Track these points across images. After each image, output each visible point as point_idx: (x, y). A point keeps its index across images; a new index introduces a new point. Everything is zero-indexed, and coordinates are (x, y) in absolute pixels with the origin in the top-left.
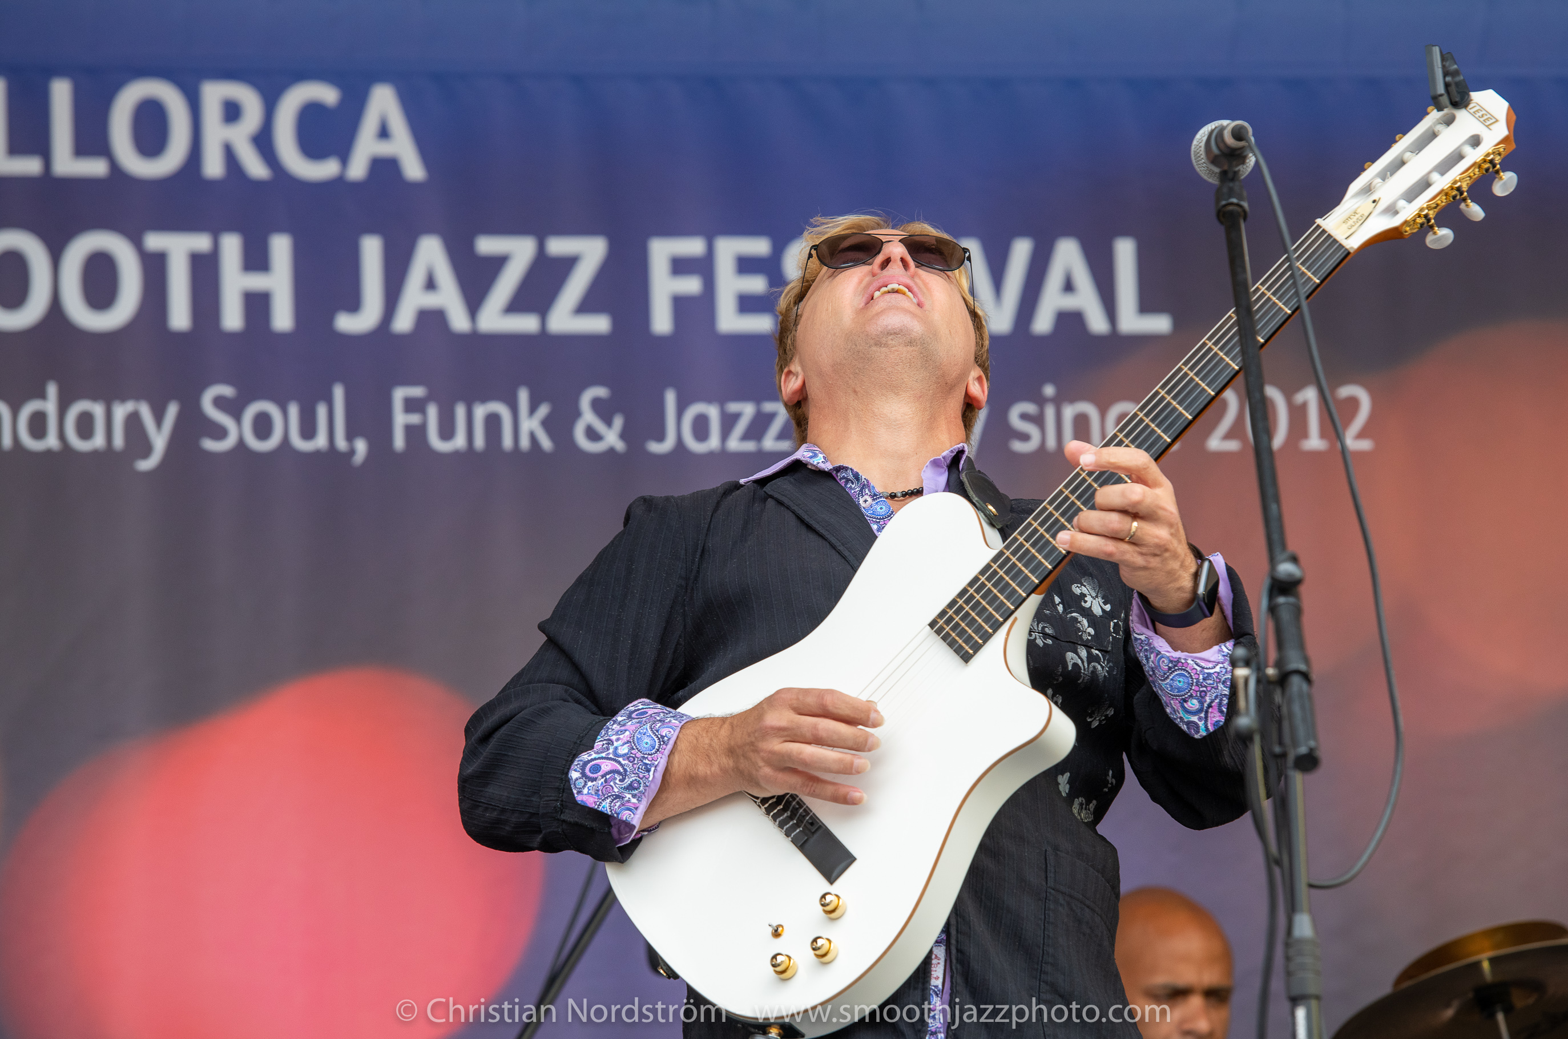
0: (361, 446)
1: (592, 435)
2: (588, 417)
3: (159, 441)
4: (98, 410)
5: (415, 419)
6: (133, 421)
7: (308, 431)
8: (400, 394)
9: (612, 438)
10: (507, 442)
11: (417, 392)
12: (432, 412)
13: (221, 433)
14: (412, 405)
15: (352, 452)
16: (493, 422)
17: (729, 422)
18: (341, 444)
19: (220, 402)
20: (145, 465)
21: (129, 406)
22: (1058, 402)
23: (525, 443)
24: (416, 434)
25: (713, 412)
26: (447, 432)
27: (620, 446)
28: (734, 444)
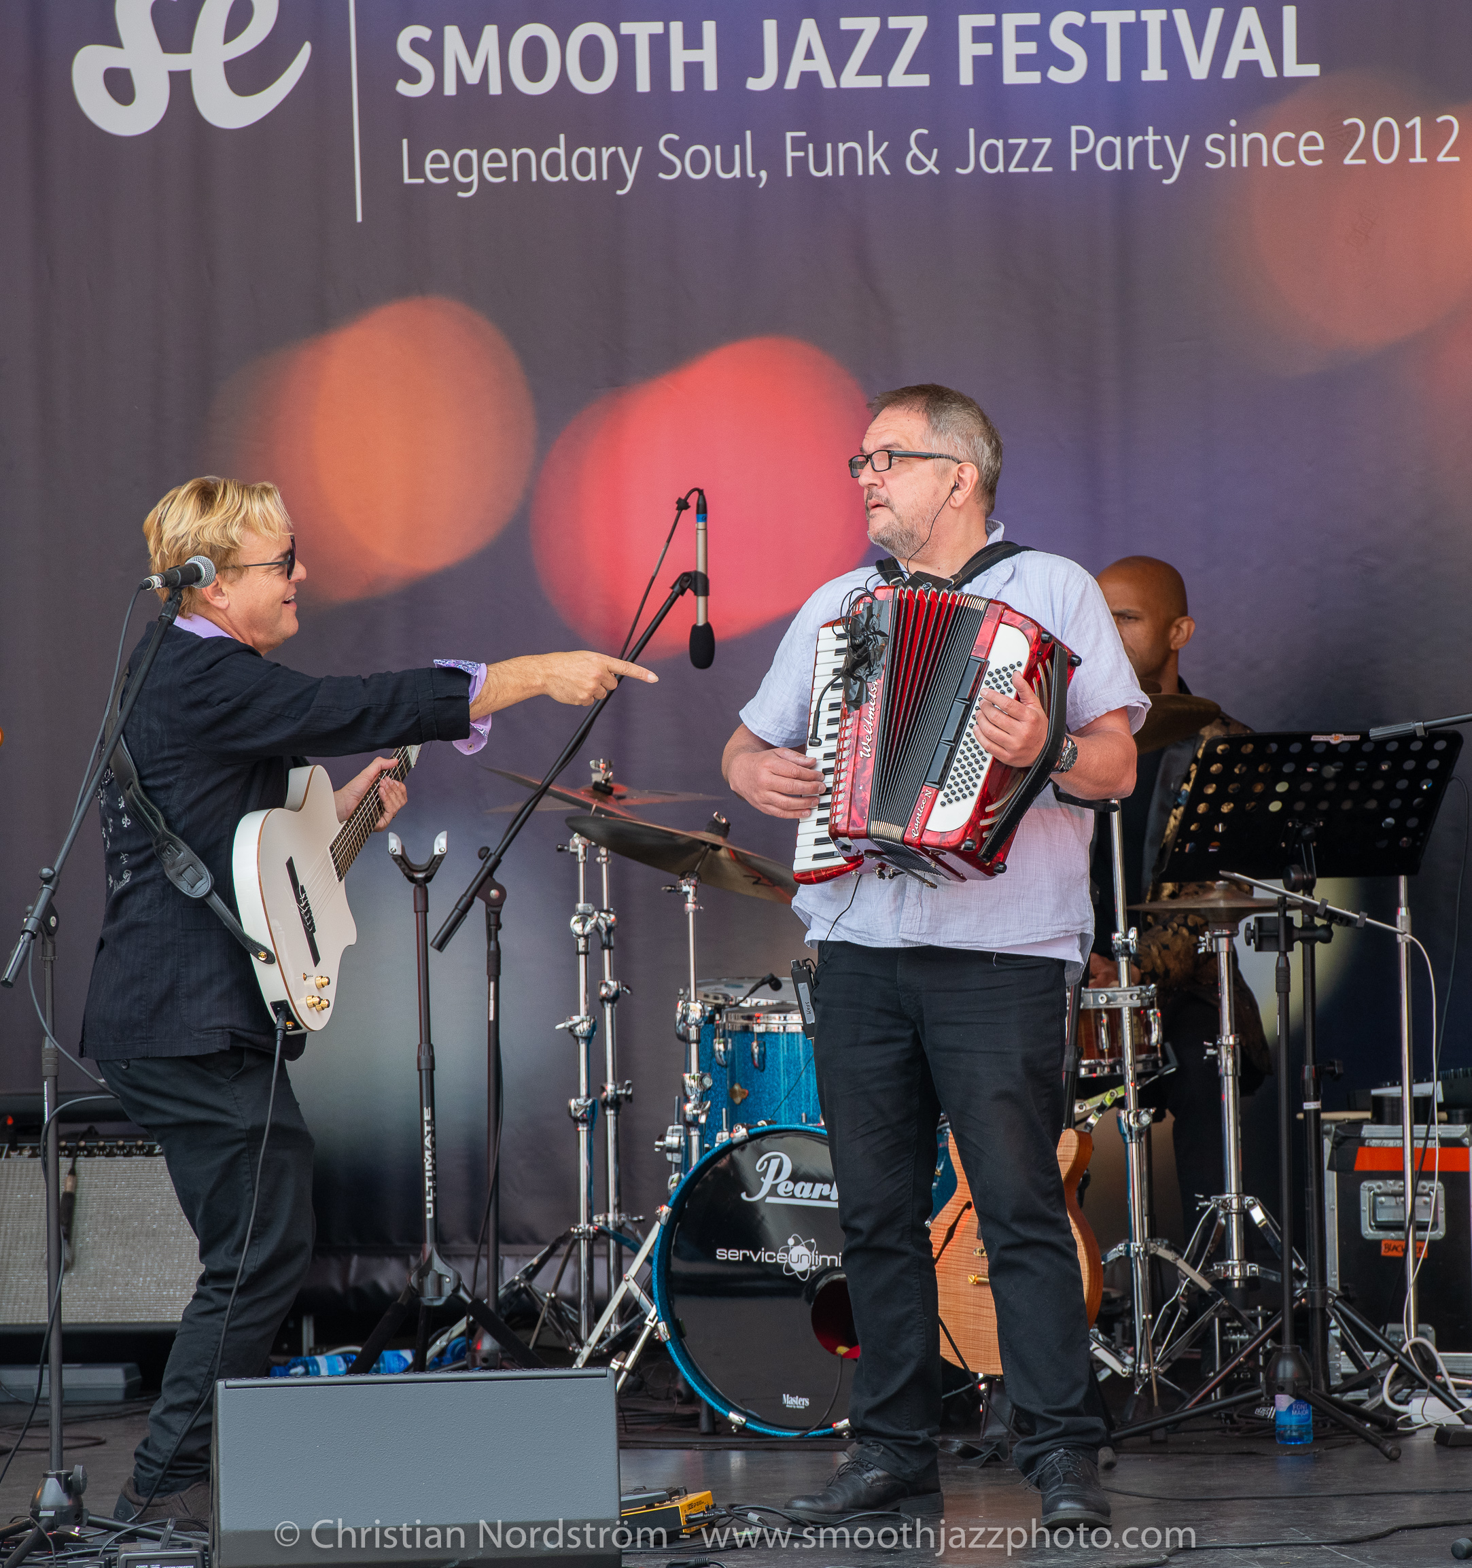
0: (763, 174)
1: (917, 163)
2: (915, 150)
3: (631, 176)
4: (592, 152)
5: (801, 154)
6: (614, 158)
7: (728, 167)
8: (789, 135)
9: (930, 165)
10: (860, 172)
11: (803, 134)
12: (811, 146)
13: (670, 168)
14: (798, 144)
15: (759, 179)
16: (850, 153)
17: (1010, 151)
18: (751, 175)
19: (669, 145)
20: (619, 192)
21: (613, 149)
22: (1239, 132)
23: (871, 172)
24: (800, 164)
25: (1000, 144)
26: (820, 166)
27: (937, 171)
28: (1012, 169)
